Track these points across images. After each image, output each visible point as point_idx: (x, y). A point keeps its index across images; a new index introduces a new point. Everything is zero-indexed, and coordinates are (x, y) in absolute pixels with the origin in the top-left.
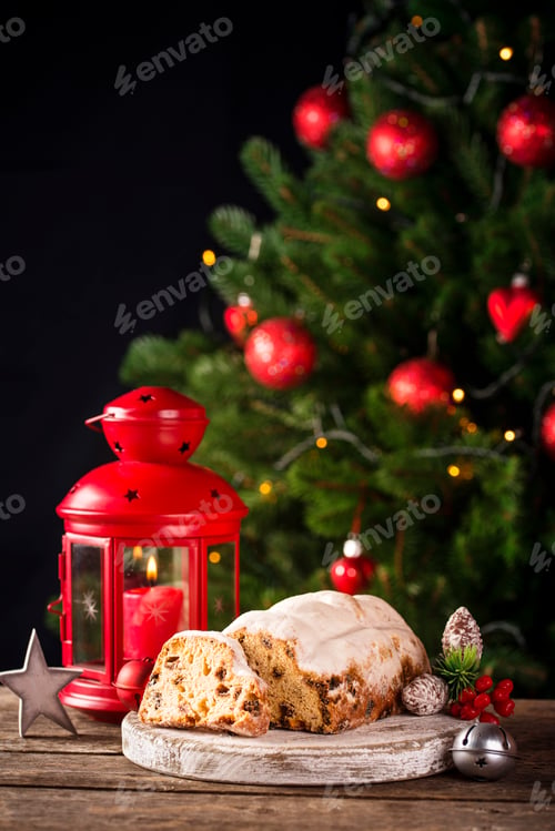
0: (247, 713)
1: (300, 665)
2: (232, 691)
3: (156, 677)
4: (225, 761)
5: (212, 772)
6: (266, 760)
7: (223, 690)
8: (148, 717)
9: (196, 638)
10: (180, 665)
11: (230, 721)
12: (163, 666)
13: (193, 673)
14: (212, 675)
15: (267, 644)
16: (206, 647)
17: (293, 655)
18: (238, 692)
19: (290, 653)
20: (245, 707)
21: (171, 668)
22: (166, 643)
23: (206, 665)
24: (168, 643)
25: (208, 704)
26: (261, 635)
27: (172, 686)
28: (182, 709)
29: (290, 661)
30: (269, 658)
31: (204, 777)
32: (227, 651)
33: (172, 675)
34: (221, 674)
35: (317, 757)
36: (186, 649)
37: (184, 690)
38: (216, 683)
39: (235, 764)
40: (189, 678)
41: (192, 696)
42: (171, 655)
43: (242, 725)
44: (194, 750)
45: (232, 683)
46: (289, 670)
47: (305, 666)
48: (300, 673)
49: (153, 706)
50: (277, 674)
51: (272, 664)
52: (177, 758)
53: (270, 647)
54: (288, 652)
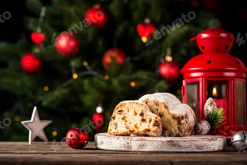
0: (156, 127)
1: (170, 112)
2: (148, 120)
3: (114, 118)
4: (150, 144)
5: (145, 148)
6: (166, 143)
7: (143, 120)
8: (112, 132)
9: (130, 103)
10: (124, 113)
11: (149, 130)
12: (117, 114)
13: (130, 115)
14: (138, 115)
15: (157, 104)
16: (135, 106)
17: (168, 108)
18: (150, 120)
19: (166, 107)
20: (154, 125)
21: (120, 114)
22: (117, 106)
23: (135, 112)
24: (118, 105)
25: (138, 125)
26: (154, 101)
27: (121, 120)
28: (127, 128)
29: (166, 110)
30: (157, 110)
31: (141, 150)
32: (144, 106)
33: (121, 116)
34: (142, 114)
35: (185, 141)
36: (126, 107)
37: (126, 121)
38: (141, 118)
39: (154, 145)
40: (128, 117)
41: (130, 123)
42: (119, 109)
43: (154, 131)
44: (137, 140)
45: (147, 117)
46: (166, 114)
47: (173, 112)
48: (170, 114)
49: (114, 128)
50: (161, 115)
51: (159, 112)
52: (129, 144)
53: (158, 105)
54: (165, 107)
